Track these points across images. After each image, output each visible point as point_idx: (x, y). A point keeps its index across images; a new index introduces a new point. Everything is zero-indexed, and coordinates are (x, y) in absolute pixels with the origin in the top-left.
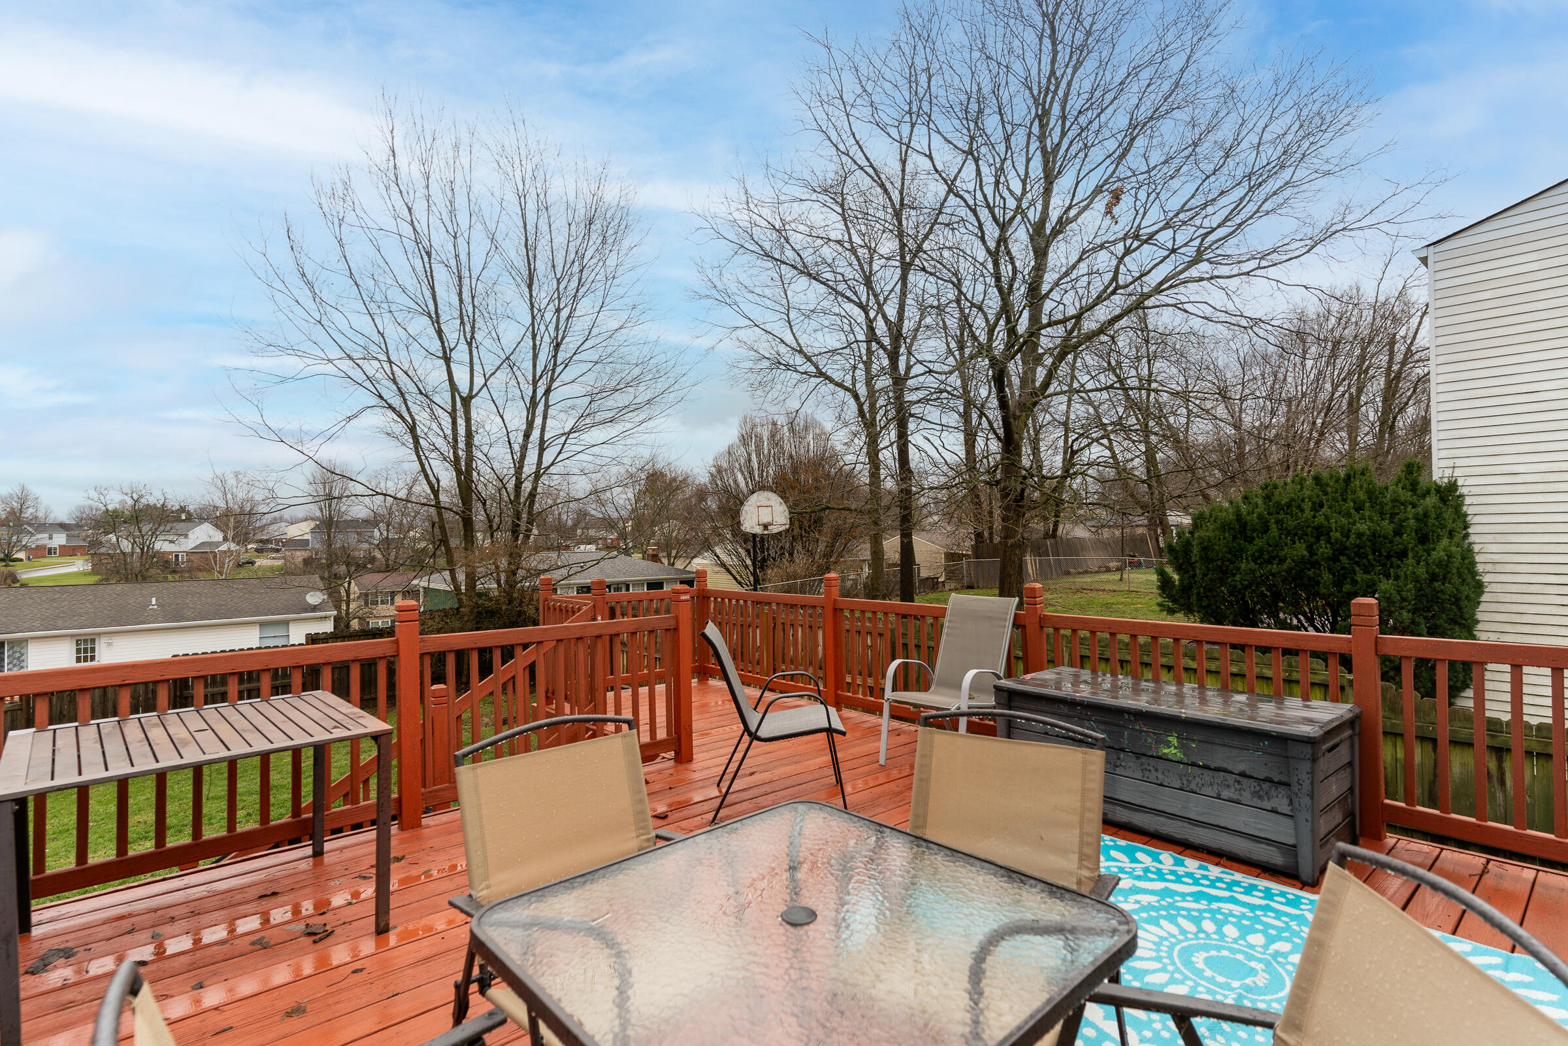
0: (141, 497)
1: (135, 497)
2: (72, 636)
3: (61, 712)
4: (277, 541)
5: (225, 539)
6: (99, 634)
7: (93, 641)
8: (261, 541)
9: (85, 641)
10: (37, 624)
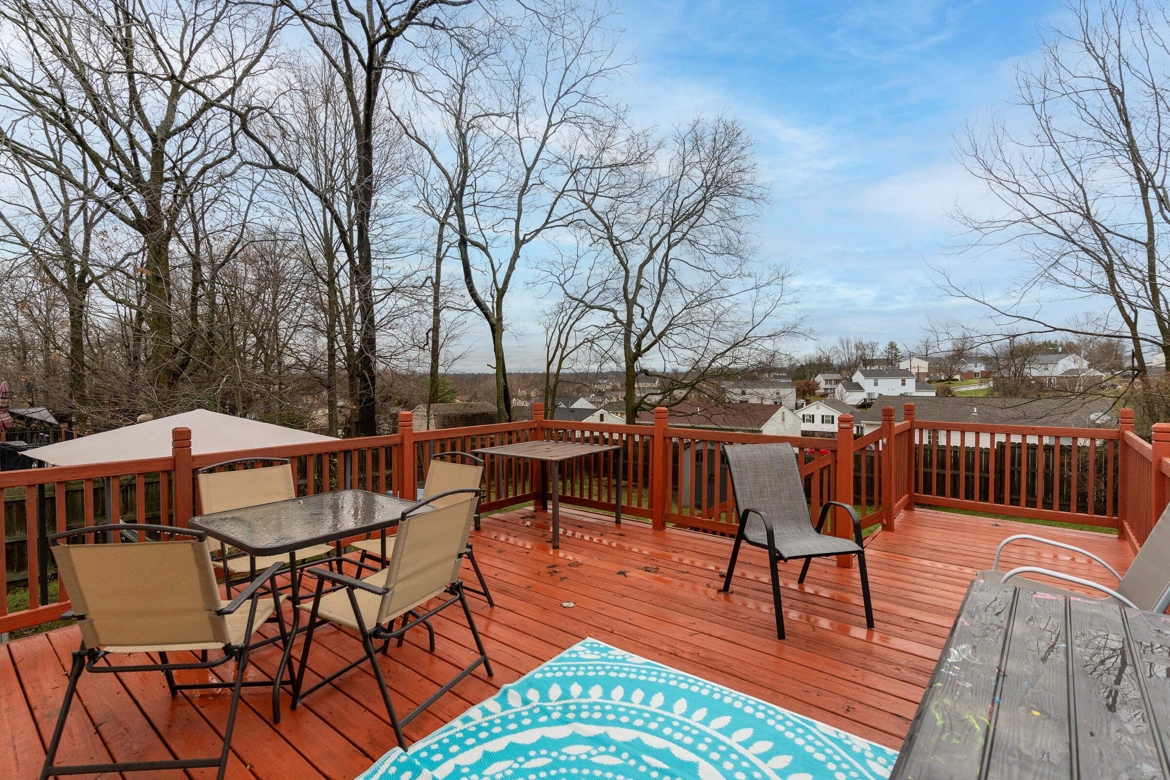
5: (1091, 366)
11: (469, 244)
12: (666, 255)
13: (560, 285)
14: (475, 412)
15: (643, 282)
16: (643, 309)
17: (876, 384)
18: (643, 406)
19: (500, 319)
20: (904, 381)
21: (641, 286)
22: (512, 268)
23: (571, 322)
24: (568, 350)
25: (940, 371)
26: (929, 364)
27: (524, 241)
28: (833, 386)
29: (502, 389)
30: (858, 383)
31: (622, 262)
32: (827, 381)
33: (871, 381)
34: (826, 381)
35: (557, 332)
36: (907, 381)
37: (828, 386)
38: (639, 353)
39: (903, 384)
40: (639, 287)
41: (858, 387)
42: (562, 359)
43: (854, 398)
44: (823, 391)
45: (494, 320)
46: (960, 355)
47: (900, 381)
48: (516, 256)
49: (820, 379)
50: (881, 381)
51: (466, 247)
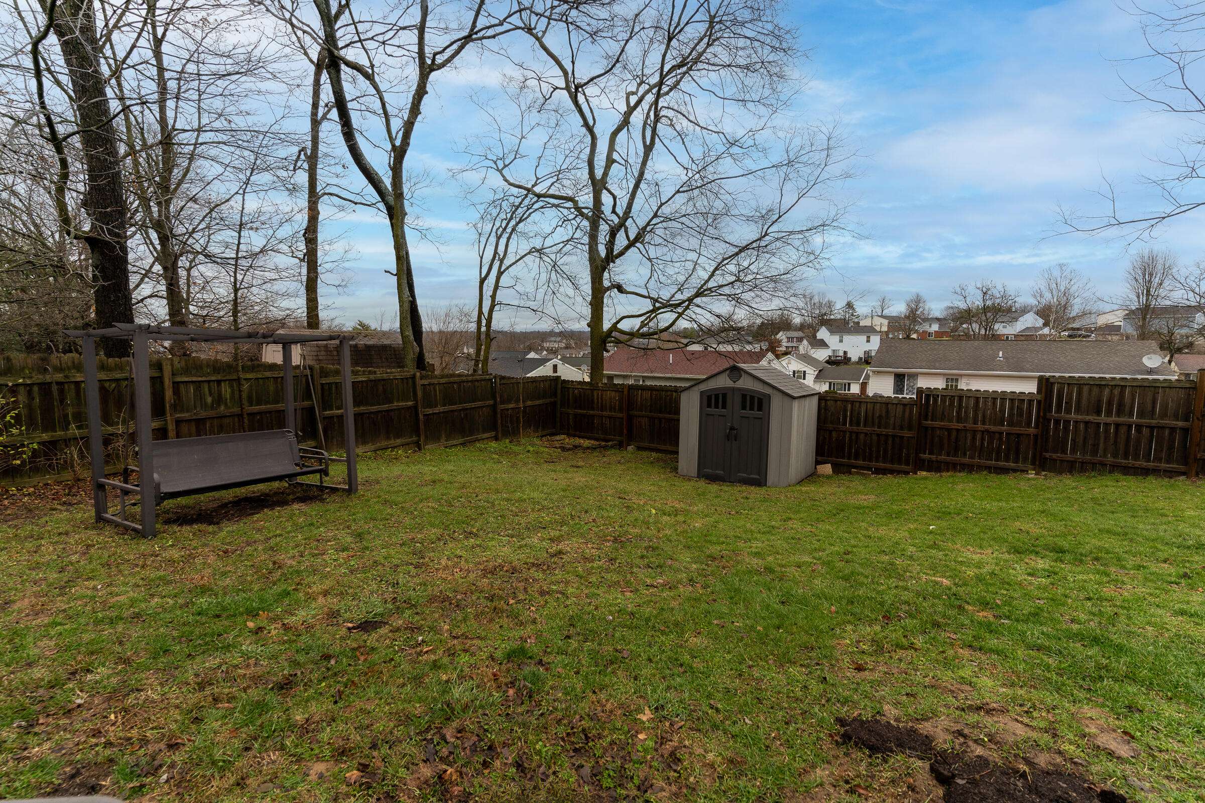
0: (989, 289)
1: (984, 290)
2: (944, 375)
3: (943, 413)
4: (1087, 330)
5: (1046, 324)
6: (961, 375)
7: (957, 380)
8: (1073, 329)
9: (952, 379)
10: (924, 364)
11: (343, 67)
12: (656, 102)
13: (498, 170)
14: (371, 343)
15: (615, 156)
16: (615, 198)
17: (841, 341)
18: (613, 334)
19: (399, 196)
20: (868, 337)
21: (614, 161)
22: (415, 110)
23: (513, 223)
24: (507, 263)
25: (899, 329)
26: (889, 323)
27: (434, 67)
28: (794, 344)
29: (407, 306)
30: (822, 340)
31: (586, 124)
32: (790, 339)
33: (836, 338)
34: (788, 338)
35: (493, 239)
36: (872, 338)
37: (790, 344)
38: (611, 257)
39: (868, 341)
40: (610, 161)
41: (823, 344)
42: (500, 274)
43: (822, 355)
44: (784, 349)
45: (391, 199)
46: (914, 316)
47: (865, 338)
48: (421, 92)
49: (781, 336)
50: (846, 338)
51: (338, 71)
